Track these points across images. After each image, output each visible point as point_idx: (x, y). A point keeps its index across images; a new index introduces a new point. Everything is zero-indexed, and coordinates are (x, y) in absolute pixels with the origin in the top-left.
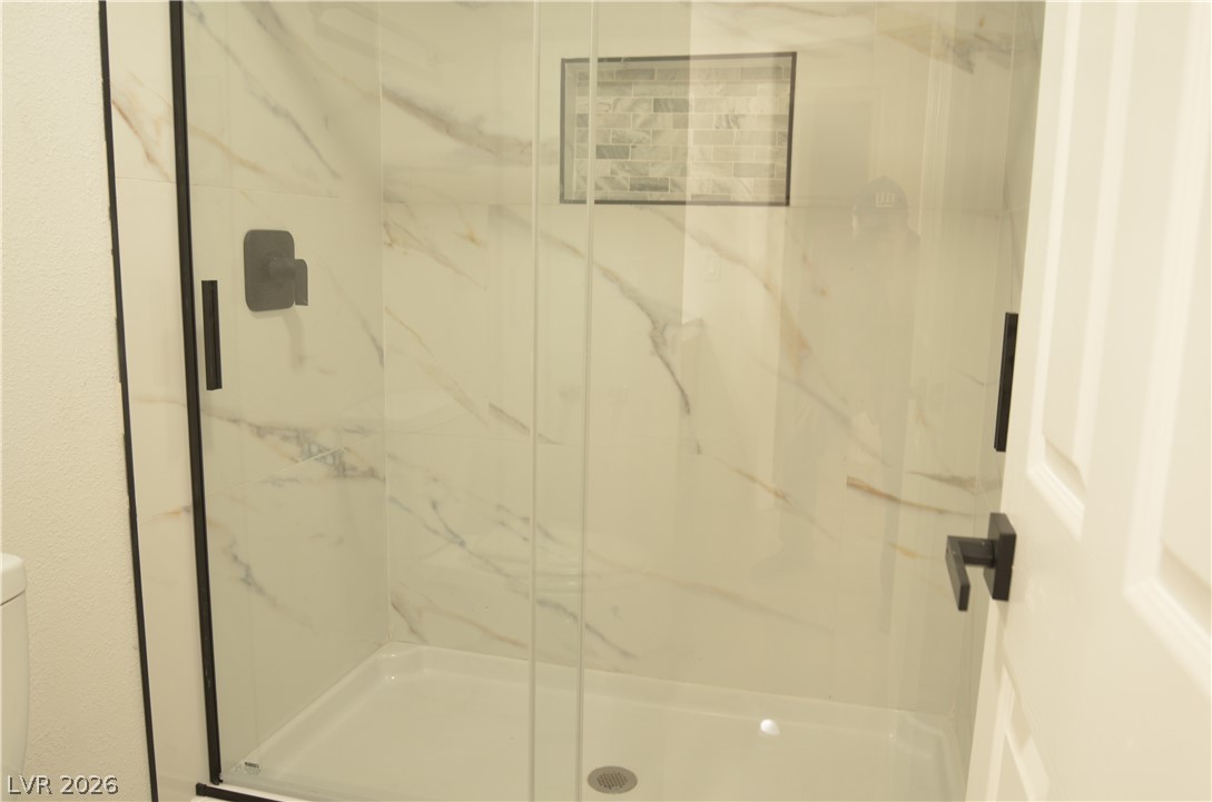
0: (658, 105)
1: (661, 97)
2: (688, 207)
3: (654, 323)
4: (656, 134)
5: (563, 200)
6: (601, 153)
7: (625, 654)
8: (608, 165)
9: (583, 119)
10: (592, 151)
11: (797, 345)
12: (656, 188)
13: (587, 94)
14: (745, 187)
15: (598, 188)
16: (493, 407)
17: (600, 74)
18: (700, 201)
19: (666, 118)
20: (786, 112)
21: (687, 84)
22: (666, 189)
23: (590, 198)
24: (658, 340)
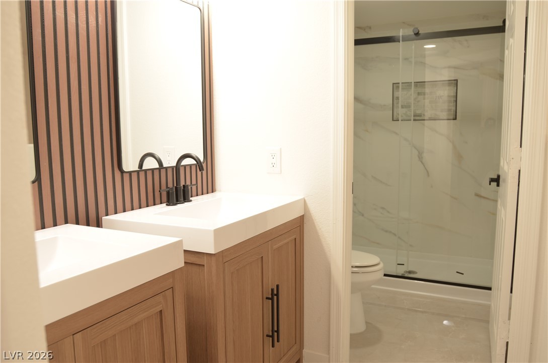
0: (419, 94)
1: (420, 92)
2: (426, 121)
3: (419, 152)
4: (418, 101)
5: (393, 120)
6: (402, 107)
7: (411, 246)
8: (404, 110)
9: (398, 98)
10: (400, 106)
11: (459, 157)
12: (418, 116)
13: (399, 91)
14: (444, 115)
15: (402, 116)
16: (372, 176)
17: (402, 86)
18: (430, 119)
19: (421, 97)
20: (455, 95)
21: (425, 88)
22: (421, 116)
23: (400, 120)
24: (420, 157)
